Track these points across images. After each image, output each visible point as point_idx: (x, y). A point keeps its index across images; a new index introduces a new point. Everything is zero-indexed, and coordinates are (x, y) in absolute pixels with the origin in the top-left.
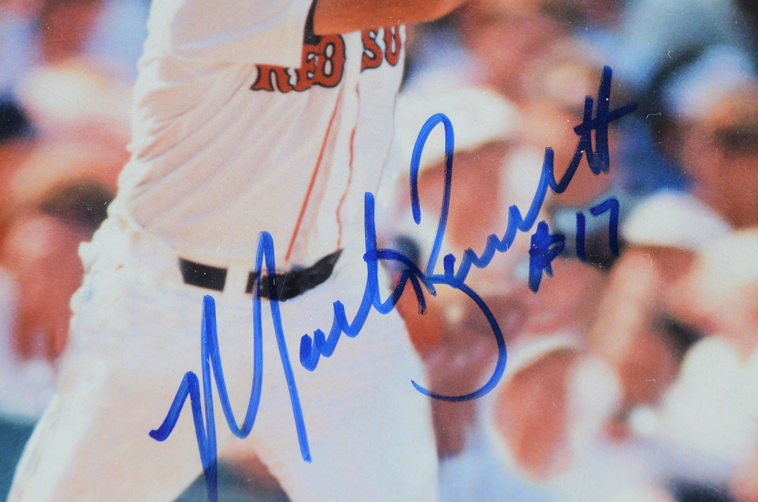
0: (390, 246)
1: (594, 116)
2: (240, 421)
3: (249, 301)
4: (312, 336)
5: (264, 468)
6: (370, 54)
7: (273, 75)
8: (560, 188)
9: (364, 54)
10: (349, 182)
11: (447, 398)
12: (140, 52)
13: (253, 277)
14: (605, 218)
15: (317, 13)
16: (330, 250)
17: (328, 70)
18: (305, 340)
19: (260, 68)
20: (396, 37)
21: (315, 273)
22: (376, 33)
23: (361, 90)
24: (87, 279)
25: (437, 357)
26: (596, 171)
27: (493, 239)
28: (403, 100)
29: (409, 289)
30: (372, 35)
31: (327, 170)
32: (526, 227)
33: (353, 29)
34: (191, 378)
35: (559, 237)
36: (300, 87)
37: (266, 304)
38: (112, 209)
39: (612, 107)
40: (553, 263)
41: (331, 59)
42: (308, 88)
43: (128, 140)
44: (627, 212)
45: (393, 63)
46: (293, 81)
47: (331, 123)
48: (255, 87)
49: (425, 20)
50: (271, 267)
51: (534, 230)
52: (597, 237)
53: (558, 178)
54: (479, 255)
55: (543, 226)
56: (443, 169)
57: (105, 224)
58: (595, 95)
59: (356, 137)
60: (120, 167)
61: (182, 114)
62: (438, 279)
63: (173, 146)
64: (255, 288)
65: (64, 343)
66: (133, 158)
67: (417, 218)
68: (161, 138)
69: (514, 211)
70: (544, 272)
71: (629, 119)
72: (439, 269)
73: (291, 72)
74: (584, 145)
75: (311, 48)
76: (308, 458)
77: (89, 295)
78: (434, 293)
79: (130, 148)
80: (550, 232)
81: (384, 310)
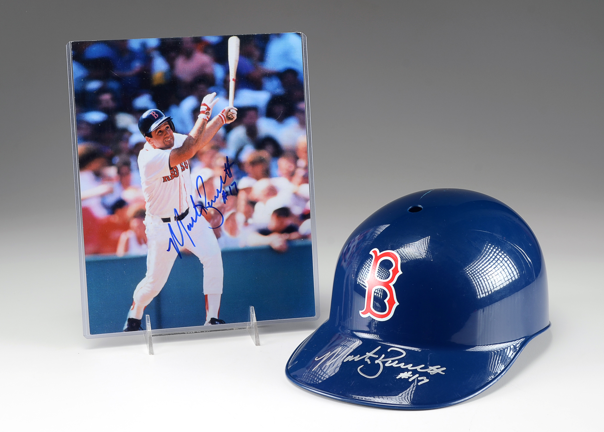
0: (197, 204)
1: (227, 167)
2: (181, 244)
3: (176, 221)
4: (189, 225)
5: (188, 250)
6: (183, 168)
7: (166, 178)
8: (224, 183)
9: (182, 168)
10: (186, 194)
11: (215, 228)
12: (141, 182)
13: (175, 217)
14: (234, 185)
15: (170, 163)
16: (187, 208)
17: (176, 174)
18: (188, 226)
19: (163, 177)
20: (186, 163)
21: (186, 213)
22: (182, 163)
23: (183, 176)
24: (146, 227)
25: (212, 221)
26: (230, 177)
27: (215, 196)
28: (191, 175)
29: (203, 210)
30: (182, 164)
31: (182, 193)
32: (220, 193)
33: (178, 164)
34: (170, 239)
35: (227, 192)
36: (172, 179)
37: (179, 221)
38: (146, 213)
39: (230, 164)
40: (227, 198)
41: (176, 171)
42: (173, 178)
43: (145, 199)
44: (237, 184)
45: (187, 169)
46: (170, 178)
47: (180, 184)
48: (164, 182)
49: (191, 158)
50: (178, 214)
51: (222, 192)
52: (233, 190)
53: (224, 182)
54: (214, 200)
55: (223, 191)
56: (202, 186)
57: (146, 216)
58: (226, 163)
59: (185, 185)
60: (145, 205)
61: (152, 191)
62: (208, 207)
63: (153, 198)
64: (176, 219)
65: (147, 240)
66: (147, 202)
67: (201, 197)
68: (150, 197)
69: (217, 190)
70: (226, 200)
71: (233, 165)
72: (207, 205)
73: (169, 176)
74: (227, 173)
75: (171, 170)
76: (195, 246)
77: (148, 230)
78: (208, 210)
79: (145, 201)
80: (225, 192)
81: (200, 216)
